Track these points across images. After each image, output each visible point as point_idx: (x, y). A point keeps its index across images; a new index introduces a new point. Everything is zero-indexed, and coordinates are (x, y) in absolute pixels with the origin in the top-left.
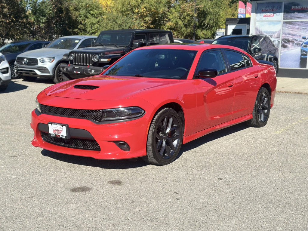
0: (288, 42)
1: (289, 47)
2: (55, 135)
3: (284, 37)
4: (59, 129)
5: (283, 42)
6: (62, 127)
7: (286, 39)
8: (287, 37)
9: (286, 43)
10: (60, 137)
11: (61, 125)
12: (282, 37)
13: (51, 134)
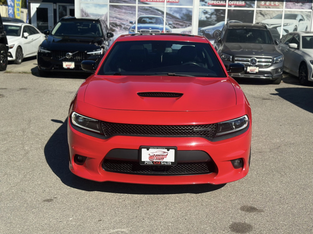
0: (115, 26)
1: (117, 31)
2: (153, 162)
3: (112, 20)
4: (162, 154)
5: (111, 26)
6: (168, 150)
7: (113, 23)
8: (115, 20)
9: (114, 27)
10: (162, 164)
11: (166, 149)
12: (110, 20)
13: (144, 162)
